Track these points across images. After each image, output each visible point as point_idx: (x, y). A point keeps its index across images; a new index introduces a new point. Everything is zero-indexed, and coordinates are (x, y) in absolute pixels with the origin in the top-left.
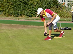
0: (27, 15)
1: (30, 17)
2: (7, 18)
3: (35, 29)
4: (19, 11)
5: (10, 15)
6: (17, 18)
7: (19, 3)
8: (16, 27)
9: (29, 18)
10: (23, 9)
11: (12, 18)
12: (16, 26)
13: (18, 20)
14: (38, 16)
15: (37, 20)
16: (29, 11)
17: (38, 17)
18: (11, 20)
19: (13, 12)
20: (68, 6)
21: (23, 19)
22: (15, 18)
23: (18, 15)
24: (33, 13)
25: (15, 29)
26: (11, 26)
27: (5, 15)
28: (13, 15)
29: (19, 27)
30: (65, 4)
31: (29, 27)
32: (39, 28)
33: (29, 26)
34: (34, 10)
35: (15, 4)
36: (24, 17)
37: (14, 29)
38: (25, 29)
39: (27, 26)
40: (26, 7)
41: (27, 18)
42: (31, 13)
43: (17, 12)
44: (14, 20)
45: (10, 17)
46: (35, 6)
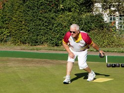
0: (52, 42)
1: (57, 45)
2: (19, 48)
4: (38, 35)
5: (23, 43)
6: (35, 47)
7: (38, 22)
8: (33, 64)
9: (56, 48)
10: (45, 33)
11: (27, 48)
12: (32, 61)
13: (36, 51)
16: (55, 36)
18: (24, 51)
19: (27, 38)
20: (121, 27)
21: (44, 49)
22: (32, 47)
23: (36, 43)
24: (61, 40)
25: (31, 66)
26: (24, 61)
27: (15, 42)
28: (29, 43)
29: (38, 63)
30: (115, 23)
31: (54, 63)
33: (55, 61)
34: (63, 34)
35: (32, 25)
36: (46, 45)
37: (28, 67)
38: (48, 66)
39: (51, 61)
40: (50, 29)
41: (52, 48)
42: (58, 38)
43: (35, 37)
44: (29, 51)
45: (23, 46)
46: (66, 26)
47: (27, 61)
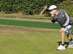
0: (26, 10)
1: (31, 14)
3: (38, 33)
4: (12, 4)
6: (10, 15)
9: (30, 16)
10: (20, 2)
12: (7, 27)
14: (43, 13)
15: (41, 19)
16: (29, 5)
17: (44, 15)
19: (3, 6)
21: (18, 17)
22: (6, 15)
23: (11, 11)
24: (35, 9)
25: (6, 32)
28: (4, 11)
29: (12, 29)
31: (28, 30)
32: (44, 32)
33: (29, 28)
34: (37, 4)
36: (20, 14)
37: (4, 32)
38: (22, 33)
39: (25, 28)
41: (26, 16)
42: (32, 7)
44: (5, 18)
47: (2, 27)
